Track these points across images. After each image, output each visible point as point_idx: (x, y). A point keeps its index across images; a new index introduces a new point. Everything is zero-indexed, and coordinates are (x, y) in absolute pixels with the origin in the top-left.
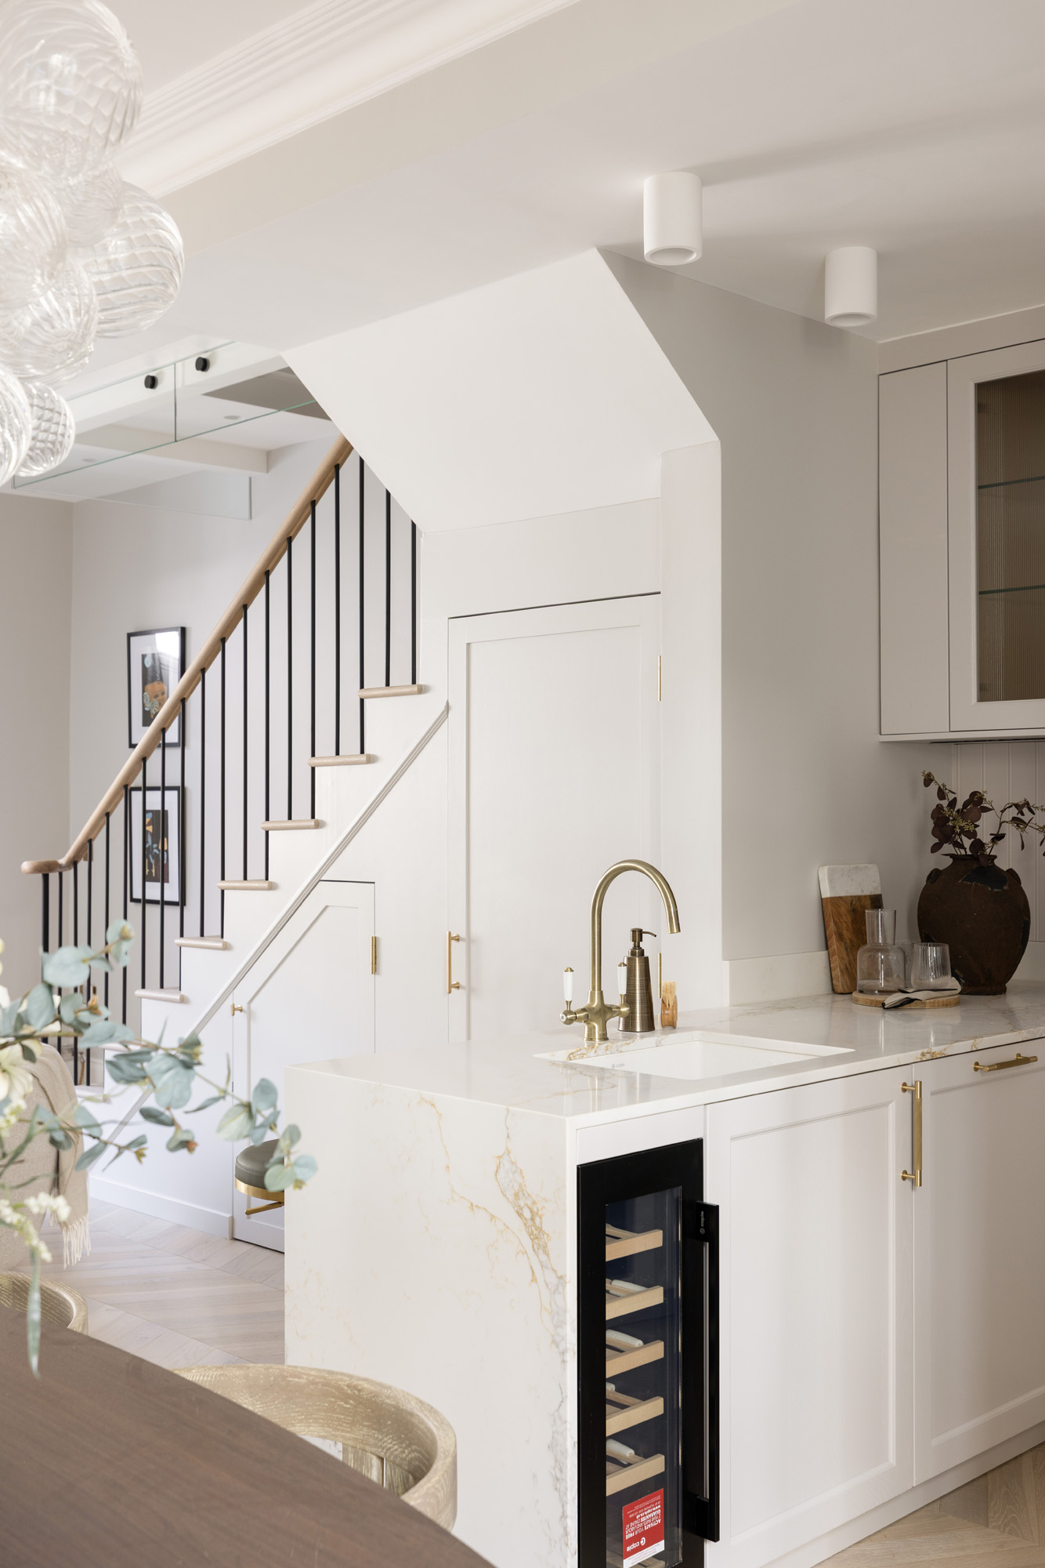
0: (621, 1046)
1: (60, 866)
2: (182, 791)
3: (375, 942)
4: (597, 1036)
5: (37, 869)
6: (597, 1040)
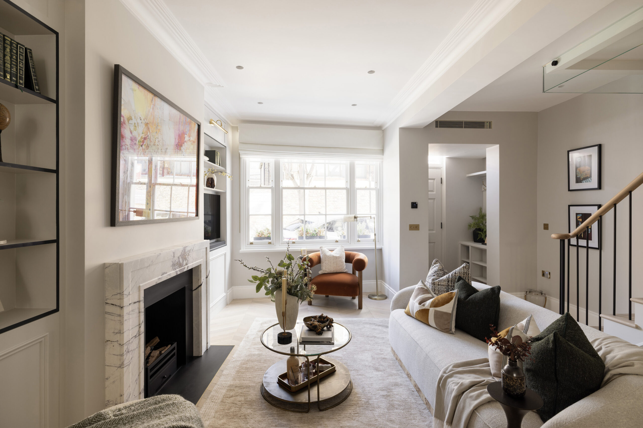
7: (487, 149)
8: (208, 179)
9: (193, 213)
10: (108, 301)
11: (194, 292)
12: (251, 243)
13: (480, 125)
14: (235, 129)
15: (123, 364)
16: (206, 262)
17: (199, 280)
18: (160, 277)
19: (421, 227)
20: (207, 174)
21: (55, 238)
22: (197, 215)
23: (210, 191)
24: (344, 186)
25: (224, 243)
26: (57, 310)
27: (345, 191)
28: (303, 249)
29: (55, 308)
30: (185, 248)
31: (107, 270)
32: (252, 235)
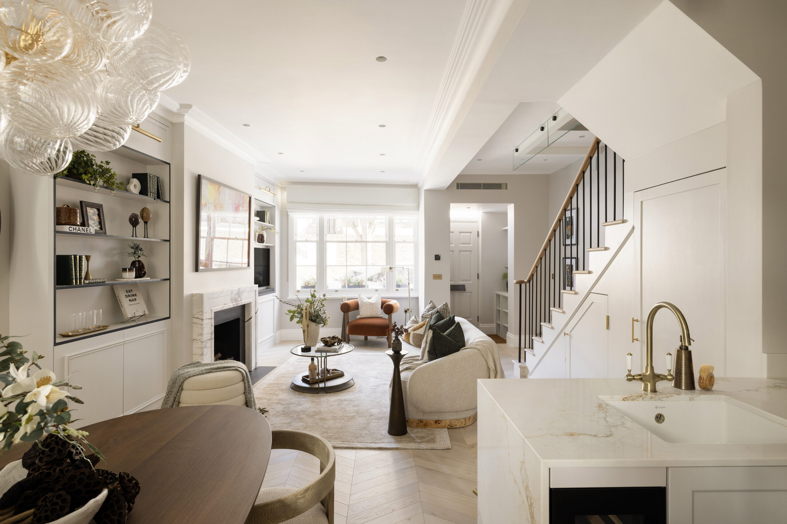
0: (662, 398)
1: (525, 282)
2: (577, 259)
3: (608, 318)
4: (649, 389)
5: (517, 283)
6: (649, 392)
7: (508, 206)
8: (259, 235)
9: (246, 264)
10: (195, 316)
11: (246, 323)
12: (298, 291)
13: (498, 186)
14: (283, 189)
15: (203, 353)
16: (256, 301)
17: (250, 314)
18: (223, 306)
19: (443, 277)
20: (258, 231)
21: (169, 278)
22: (249, 266)
23: (260, 246)
24: (384, 240)
25: (273, 290)
26: (169, 318)
27: (384, 244)
28: (344, 296)
29: (169, 316)
30: (239, 289)
31: (194, 298)
32: (299, 285)
